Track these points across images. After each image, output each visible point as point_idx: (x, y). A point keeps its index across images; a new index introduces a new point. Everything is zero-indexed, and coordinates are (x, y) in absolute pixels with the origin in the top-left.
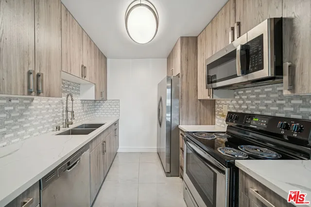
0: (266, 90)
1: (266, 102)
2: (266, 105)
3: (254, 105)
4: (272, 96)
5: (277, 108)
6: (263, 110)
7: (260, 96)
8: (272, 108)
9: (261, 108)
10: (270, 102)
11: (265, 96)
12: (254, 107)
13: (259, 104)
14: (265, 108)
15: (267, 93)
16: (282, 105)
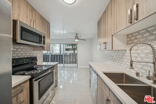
0: (21, 47)
1: (21, 52)
2: (21, 54)
3: (15, 54)
4: (23, 50)
5: (25, 55)
6: (20, 56)
7: (19, 50)
8: (23, 55)
9: (19, 55)
10: (23, 52)
11: (21, 50)
12: (15, 55)
13: (18, 53)
14: (21, 55)
15: (21, 49)
16: (26, 53)
